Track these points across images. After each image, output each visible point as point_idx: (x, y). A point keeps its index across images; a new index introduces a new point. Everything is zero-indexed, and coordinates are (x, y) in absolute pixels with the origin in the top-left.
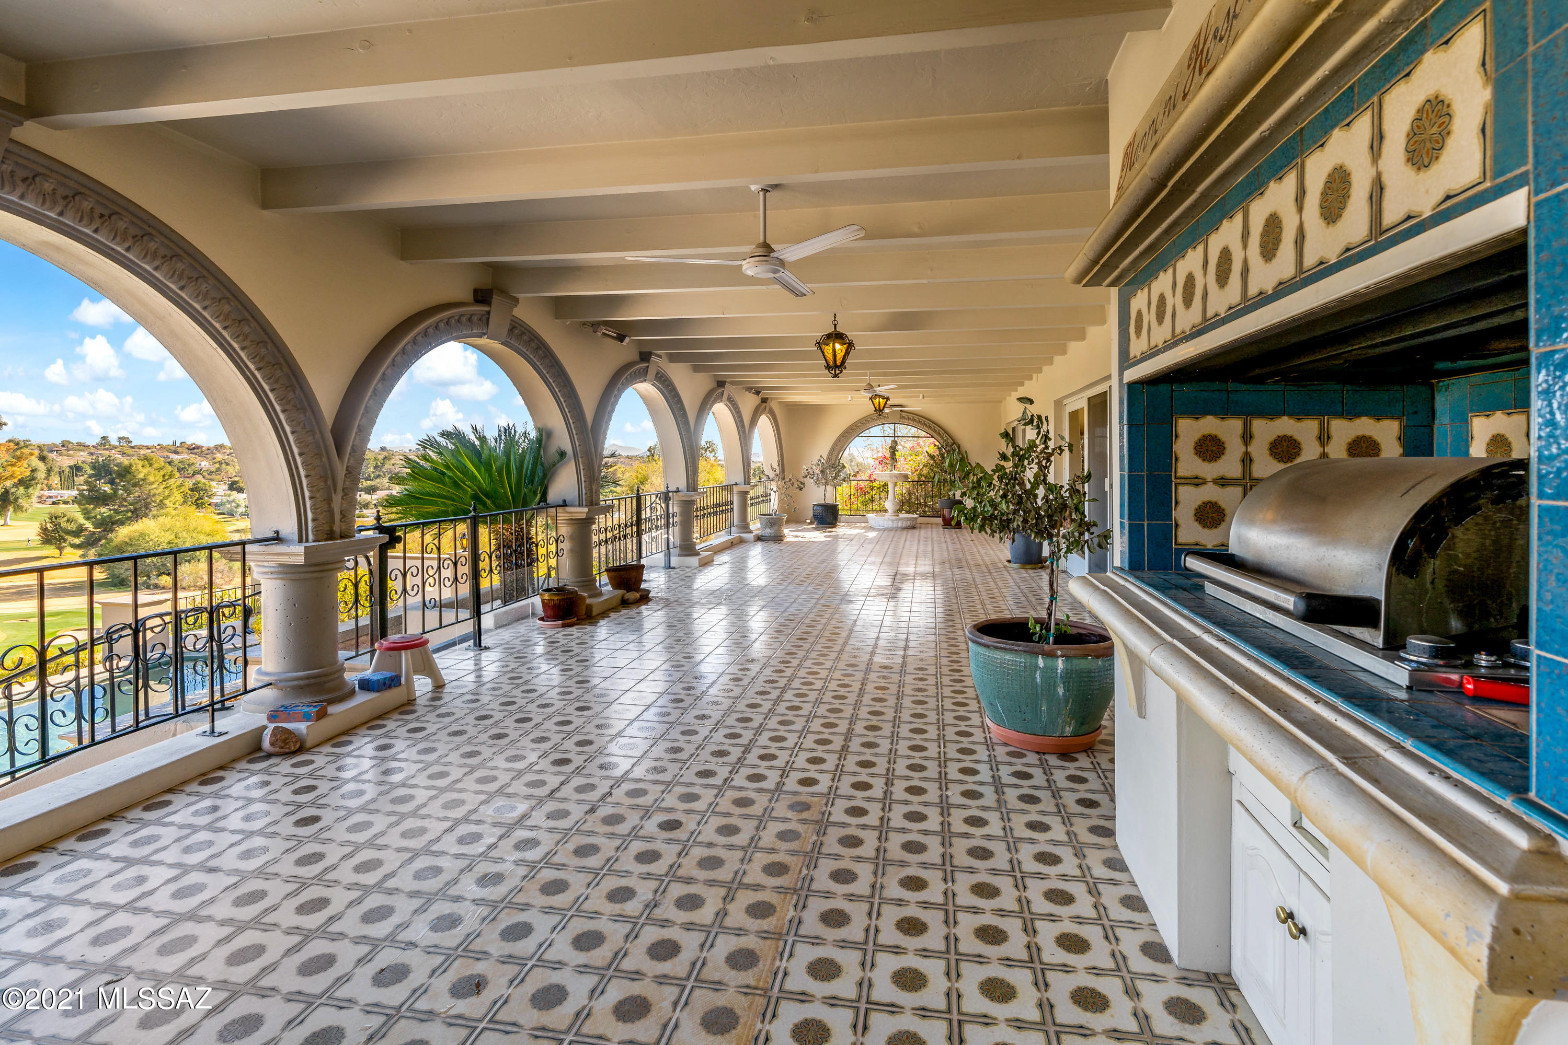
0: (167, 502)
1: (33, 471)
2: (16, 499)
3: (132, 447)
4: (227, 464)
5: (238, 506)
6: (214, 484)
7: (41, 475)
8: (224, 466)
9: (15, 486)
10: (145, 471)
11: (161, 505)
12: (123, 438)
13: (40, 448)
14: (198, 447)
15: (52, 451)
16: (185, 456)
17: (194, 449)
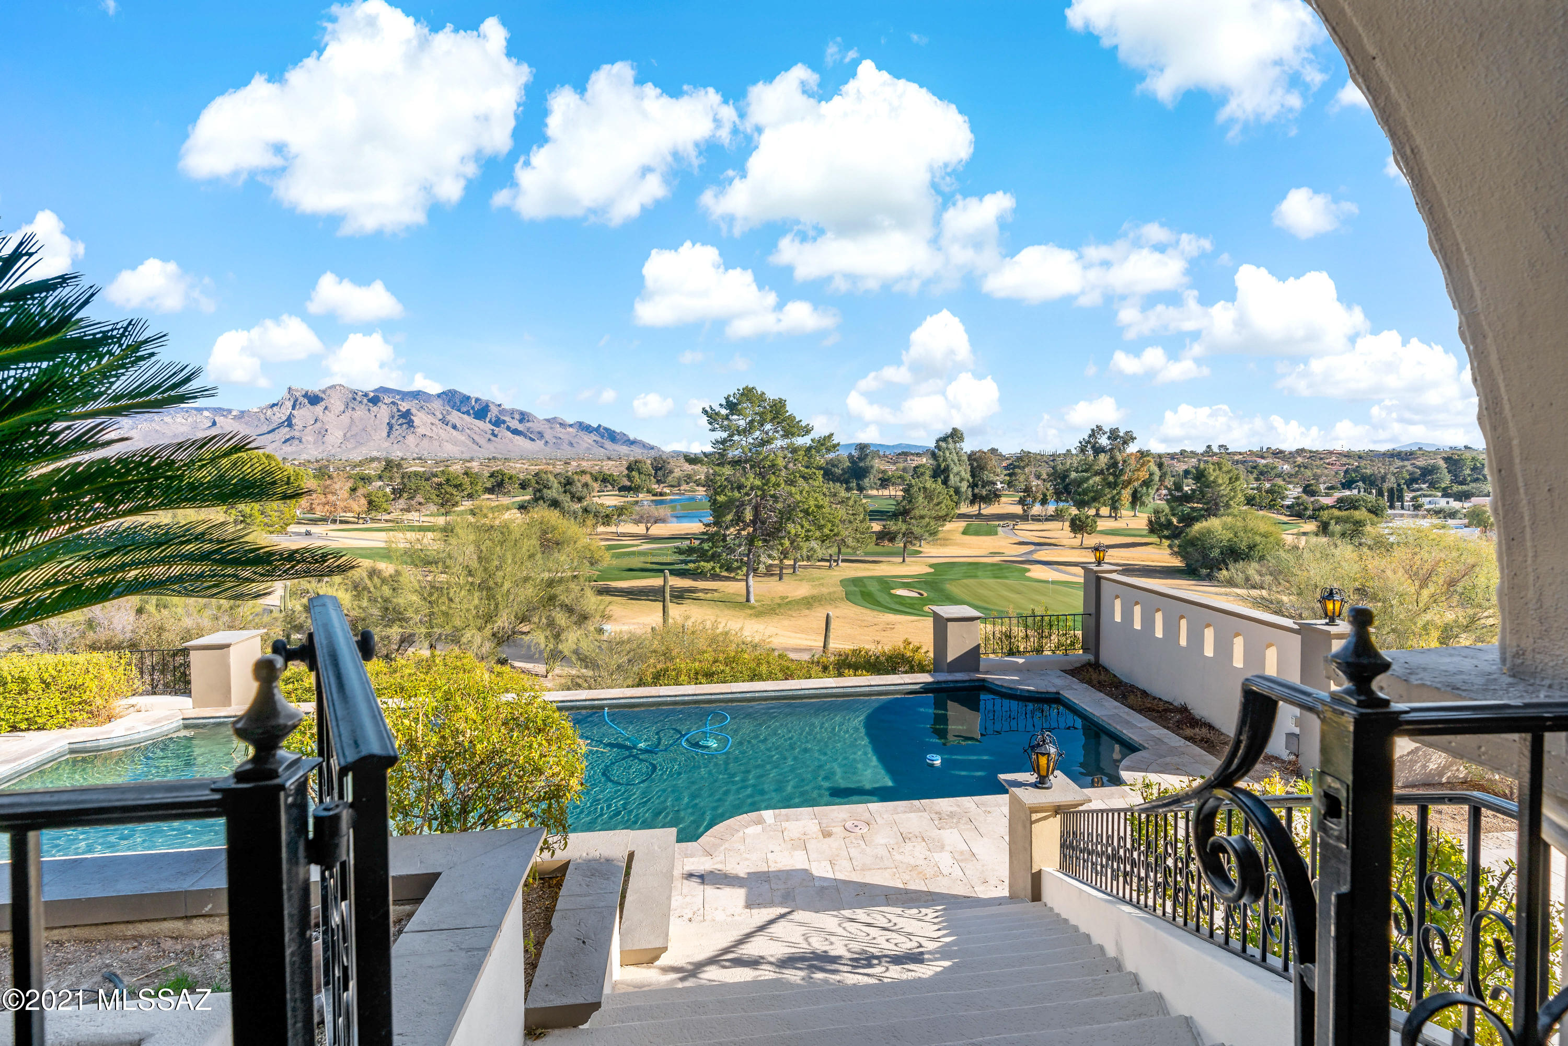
0: (1232, 503)
1: (1151, 475)
2: (1141, 497)
3: (1229, 454)
4: (1306, 468)
5: (1306, 509)
6: (1291, 486)
7: (1156, 478)
8: (1302, 469)
9: (1141, 486)
10: (1216, 474)
11: (1227, 506)
12: (1222, 446)
14: (1281, 452)
16: (1270, 460)
17: (1278, 454)
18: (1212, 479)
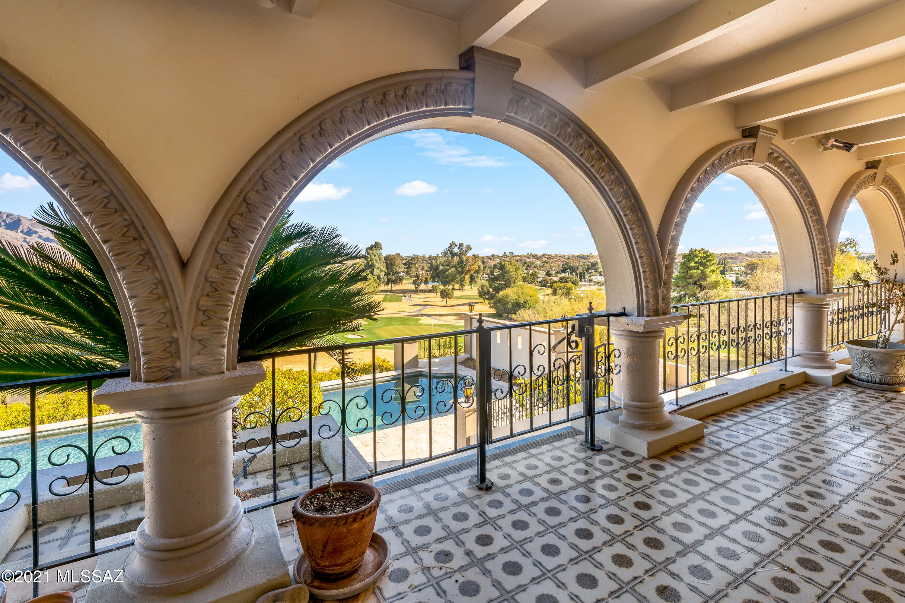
0: (516, 281)
1: (479, 267)
2: (475, 278)
3: (514, 256)
4: (547, 263)
5: (547, 283)
6: (541, 272)
7: (482, 269)
9: (474, 273)
10: (509, 267)
11: (515, 282)
12: (511, 252)
13: (483, 258)
14: (536, 255)
15: (489, 259)
16: (531, 259)
17: (535, 256)
18: (508, 269)
